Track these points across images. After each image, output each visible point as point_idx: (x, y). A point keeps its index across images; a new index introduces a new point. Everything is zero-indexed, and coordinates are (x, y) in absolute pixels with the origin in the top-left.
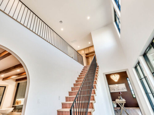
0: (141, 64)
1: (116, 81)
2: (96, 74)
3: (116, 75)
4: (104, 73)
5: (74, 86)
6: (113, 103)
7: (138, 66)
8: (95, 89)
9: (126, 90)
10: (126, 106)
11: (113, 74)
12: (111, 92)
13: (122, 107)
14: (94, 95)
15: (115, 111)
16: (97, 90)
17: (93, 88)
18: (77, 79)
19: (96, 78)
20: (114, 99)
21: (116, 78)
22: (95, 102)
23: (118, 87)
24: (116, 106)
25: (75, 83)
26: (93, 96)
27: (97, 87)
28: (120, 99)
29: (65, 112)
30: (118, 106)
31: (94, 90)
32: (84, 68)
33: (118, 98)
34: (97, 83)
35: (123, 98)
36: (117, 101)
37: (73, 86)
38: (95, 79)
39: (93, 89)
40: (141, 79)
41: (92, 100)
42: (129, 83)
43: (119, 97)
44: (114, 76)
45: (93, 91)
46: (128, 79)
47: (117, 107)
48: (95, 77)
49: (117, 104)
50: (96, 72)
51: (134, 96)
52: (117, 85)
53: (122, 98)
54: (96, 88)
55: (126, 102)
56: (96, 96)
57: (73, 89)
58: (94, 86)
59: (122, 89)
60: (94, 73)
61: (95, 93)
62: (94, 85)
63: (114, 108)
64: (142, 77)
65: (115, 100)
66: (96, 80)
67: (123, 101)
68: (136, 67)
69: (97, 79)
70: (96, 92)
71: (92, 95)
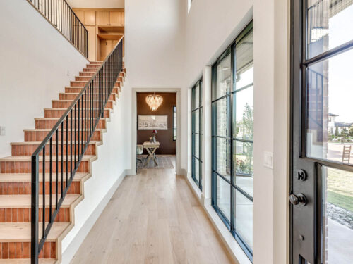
0: (203, 84)
1: (154, 108)
2: (115, 87)
3: (156, 98)
4: (133, 89)
5: (53, 107)
6: (137, 148)
7: (198, 87)
8: (107, 119)
9: (165, 128)
10: (158, 152)
11: (152, 93)
12: (140, 128)
13: (152, 154)
14: (103, 130)
15: (138, 160)
16: (110, 121)
17: (102, 117)
18: (63, 92)
19: (114, 96)
20: (140, 142)
21: (154, 103)
22: (102, 144)
23: (155, 121)
24: (141, 152)
25: (57, 99)
26: (99, 132)
27: (111, 115)
28: (152, 140)
29: (22, 162)
30: (145, 152)
31: (104, 121)
32: (87, 66)
33: (149, 140)
34: (114, 106)
35: (157, 140)
36: (147, 144)
37: (50, 107)
38: (111, 97)
39: (101, 119)
40: (193, 111)
41: (95, 140)
42: (175, 116)
43: (151, 138)
44: (153, 98)
45: (100, 123)
46: (175, 108)
47: (143, 154)
48: (112, 94)
49: (145, 150)
50: (117, 82)
51: (175, 139)
52: (153, 117)
53: (155, 140)
54: (108, 117)
55: (160, 146)
56: (106, 132)
57: (50, 113)
58: (105, 113)
59: (161, 125)
60: (112, 85)
61: (104, 127)
62: (105, 109)
63: (138, 155)
64: (197, 106)
65: (142, 143)
66: (114, 100)
67: (156, 144)
68: (194, 88)
69: (117, 98)
70: (108, 124)
71: (97, 130)
